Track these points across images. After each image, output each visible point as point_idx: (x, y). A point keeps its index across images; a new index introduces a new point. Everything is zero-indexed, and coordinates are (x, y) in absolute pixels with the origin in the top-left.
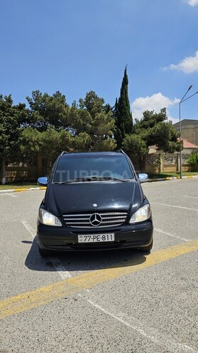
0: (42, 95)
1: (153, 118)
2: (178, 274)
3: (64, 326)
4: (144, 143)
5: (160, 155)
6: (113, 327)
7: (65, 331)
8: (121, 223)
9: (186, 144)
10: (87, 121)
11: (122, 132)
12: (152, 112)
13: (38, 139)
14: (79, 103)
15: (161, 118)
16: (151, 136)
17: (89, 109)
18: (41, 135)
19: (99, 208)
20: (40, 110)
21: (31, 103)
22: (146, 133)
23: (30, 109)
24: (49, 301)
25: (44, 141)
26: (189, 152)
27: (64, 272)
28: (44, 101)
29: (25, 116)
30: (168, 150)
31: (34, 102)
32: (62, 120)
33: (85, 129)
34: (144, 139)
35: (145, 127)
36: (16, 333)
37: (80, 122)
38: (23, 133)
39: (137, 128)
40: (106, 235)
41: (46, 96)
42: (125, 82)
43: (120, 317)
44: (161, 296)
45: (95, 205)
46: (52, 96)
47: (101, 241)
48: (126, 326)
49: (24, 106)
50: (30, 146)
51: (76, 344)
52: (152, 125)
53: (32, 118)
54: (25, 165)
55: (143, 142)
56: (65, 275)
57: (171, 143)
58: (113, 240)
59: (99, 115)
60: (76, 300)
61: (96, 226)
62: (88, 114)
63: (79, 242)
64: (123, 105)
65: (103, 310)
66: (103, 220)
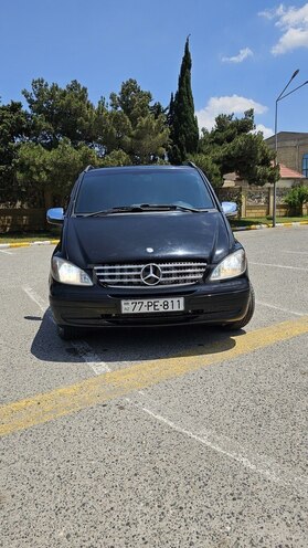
0: (49, 88)
1: (232, 126)
2: (295, 366)
3: (104, 451)
4: (216, 168)
5: (241, 189)
6: (193, 453)
7: (107, 461)
8: (195, 280)
9: (284, 172)
10: (124, 130)
11: (182, 150)
12: (230, 117)
13: (44, 161)
14: (110, 101)
15: (245, 125)
16: (228, 158)
17: (127, 111)
18: (50, 156)
19: (157, 255)
20: (45, 112)
21: (30, 101)
22: (220, 152)
23: (29, 111)
24: (76, 410)
25: (55, 164)
26: (288, 184)
27: (97, 364)
28: (52, 97)
29: (22, 123)
30: (255, 180)
31: (35, 99)
32: (83, 131)
33: (120, 146)
34: (217, 162)
35: (219, 142)
36: (18, 465)
37: (111, 133)
38: (20, 152)
39: (206, 143)
40: (169, 300)
41: (55, 88)
42: (186, 64)
43: (203, 437)
44: (272, 402)
45: (150, 250)
46: (64, 88)
47: (162, 310)
48: (215, 453)
49: (20, 105)
50: (32, 173)
51: (128, 484)
52: (230, 139)
53: (34, 127)
54: (25, 206)
55: (215, 166)
56: (100, 368)
57: (260, 169)
58: (182, 308)
59: (144, 120)
60: (122, 408)
61: (152, 286)
62: (125, 120)
63: (124, 311)
64: (182, 105)
65: (171, 424)
66: (164, 276)
